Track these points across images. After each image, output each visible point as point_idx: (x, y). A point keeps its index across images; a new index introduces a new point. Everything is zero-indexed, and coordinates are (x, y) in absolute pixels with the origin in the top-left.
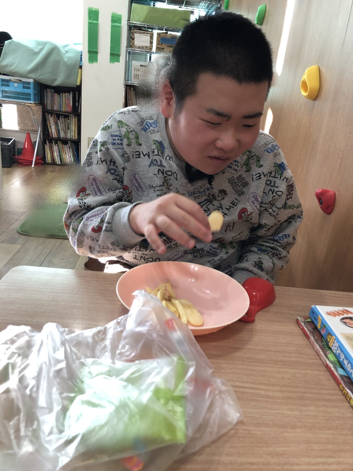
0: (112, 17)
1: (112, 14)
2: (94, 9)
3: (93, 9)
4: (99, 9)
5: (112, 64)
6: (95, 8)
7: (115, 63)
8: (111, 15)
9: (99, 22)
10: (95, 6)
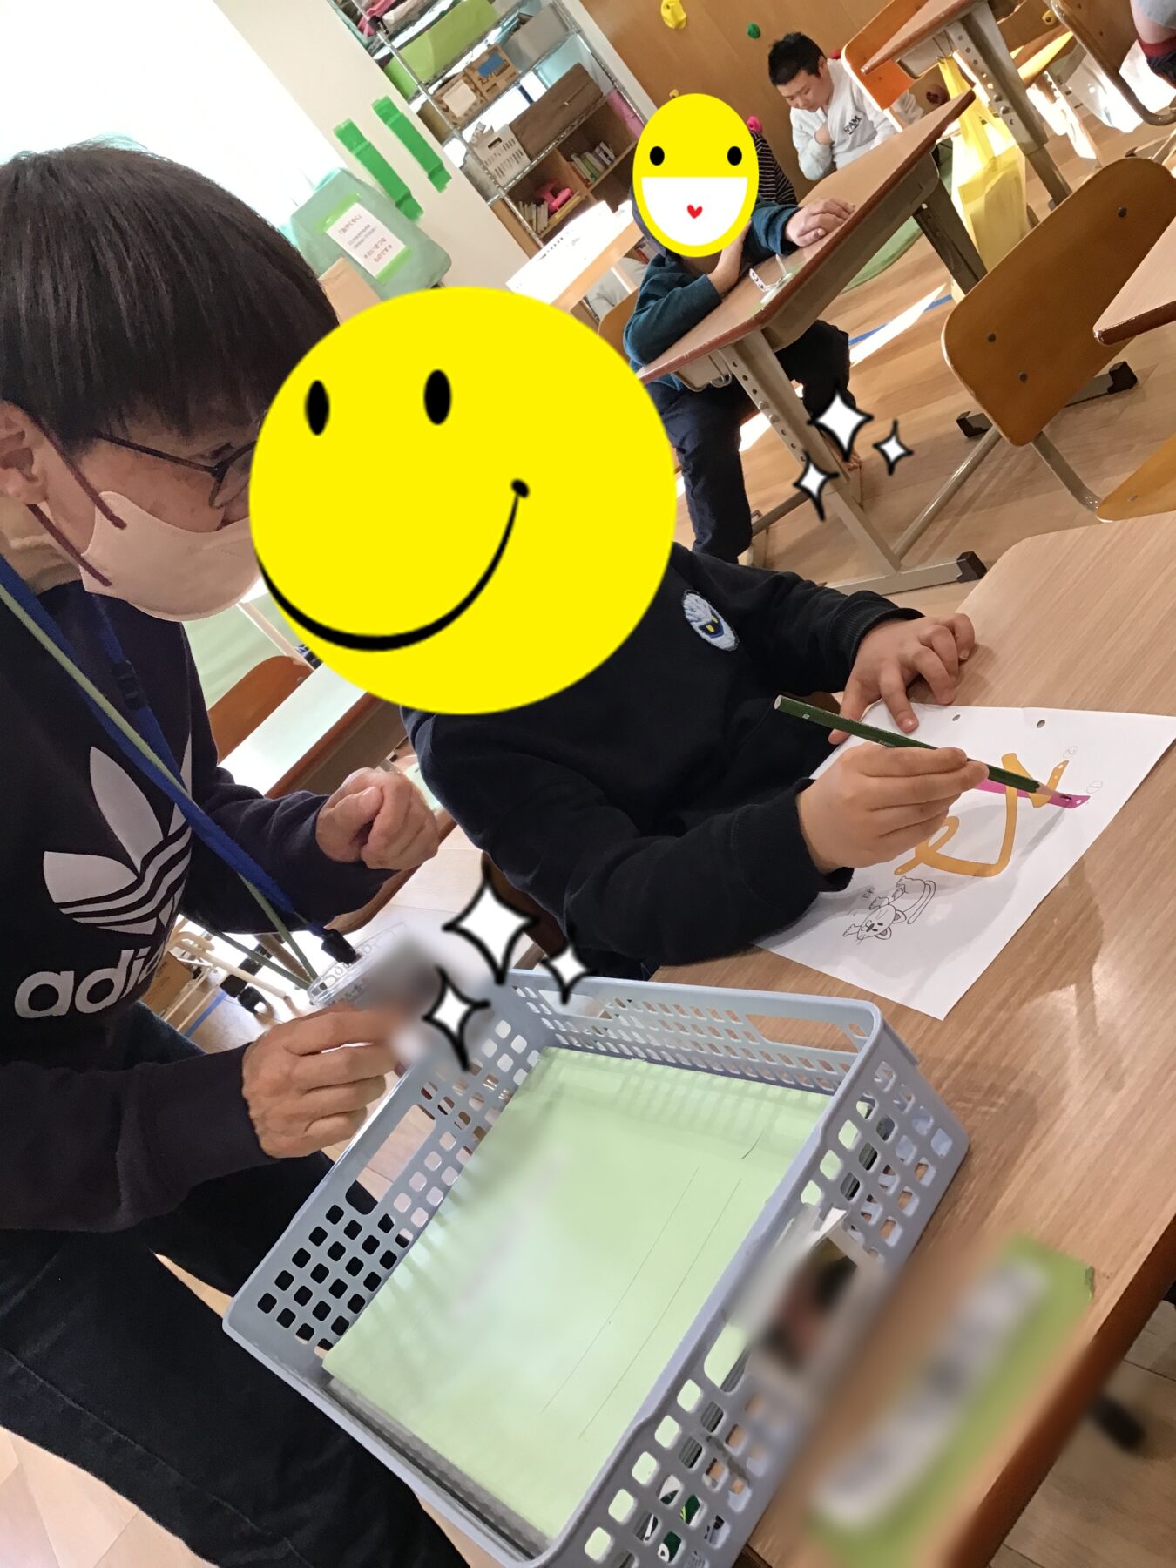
1: (375, 108)
2: (343, 127)
3: (341, 128)
4: (349, 120)
5: (445, 192)
6: (344, 123)
7: (448, 184)
8: (374, 112)
9: (368, 138)
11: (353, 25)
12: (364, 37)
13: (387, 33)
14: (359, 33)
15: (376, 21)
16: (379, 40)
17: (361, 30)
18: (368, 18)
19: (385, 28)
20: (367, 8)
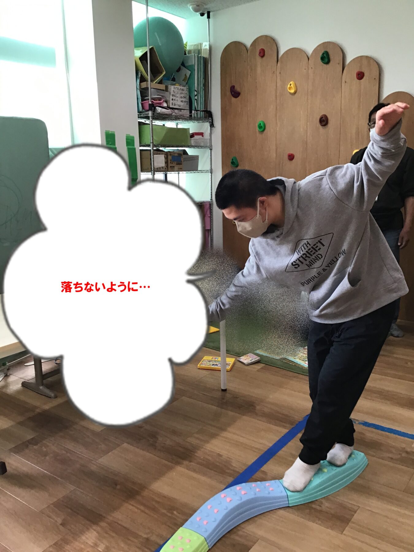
0: (126, 139)
1: (127, 137)
3: (109, 132)
6: (111, 131)
9: (116, 146)
10: (111, 130)
11: (140, 100)
12: (142, 108)
13: (154, 114)
14: (140, 105)
15: (152, 107)
16: (148, 116)
17: (143, 105)
18: (150, 103)
19: (154, 112)
20: (152, 99)
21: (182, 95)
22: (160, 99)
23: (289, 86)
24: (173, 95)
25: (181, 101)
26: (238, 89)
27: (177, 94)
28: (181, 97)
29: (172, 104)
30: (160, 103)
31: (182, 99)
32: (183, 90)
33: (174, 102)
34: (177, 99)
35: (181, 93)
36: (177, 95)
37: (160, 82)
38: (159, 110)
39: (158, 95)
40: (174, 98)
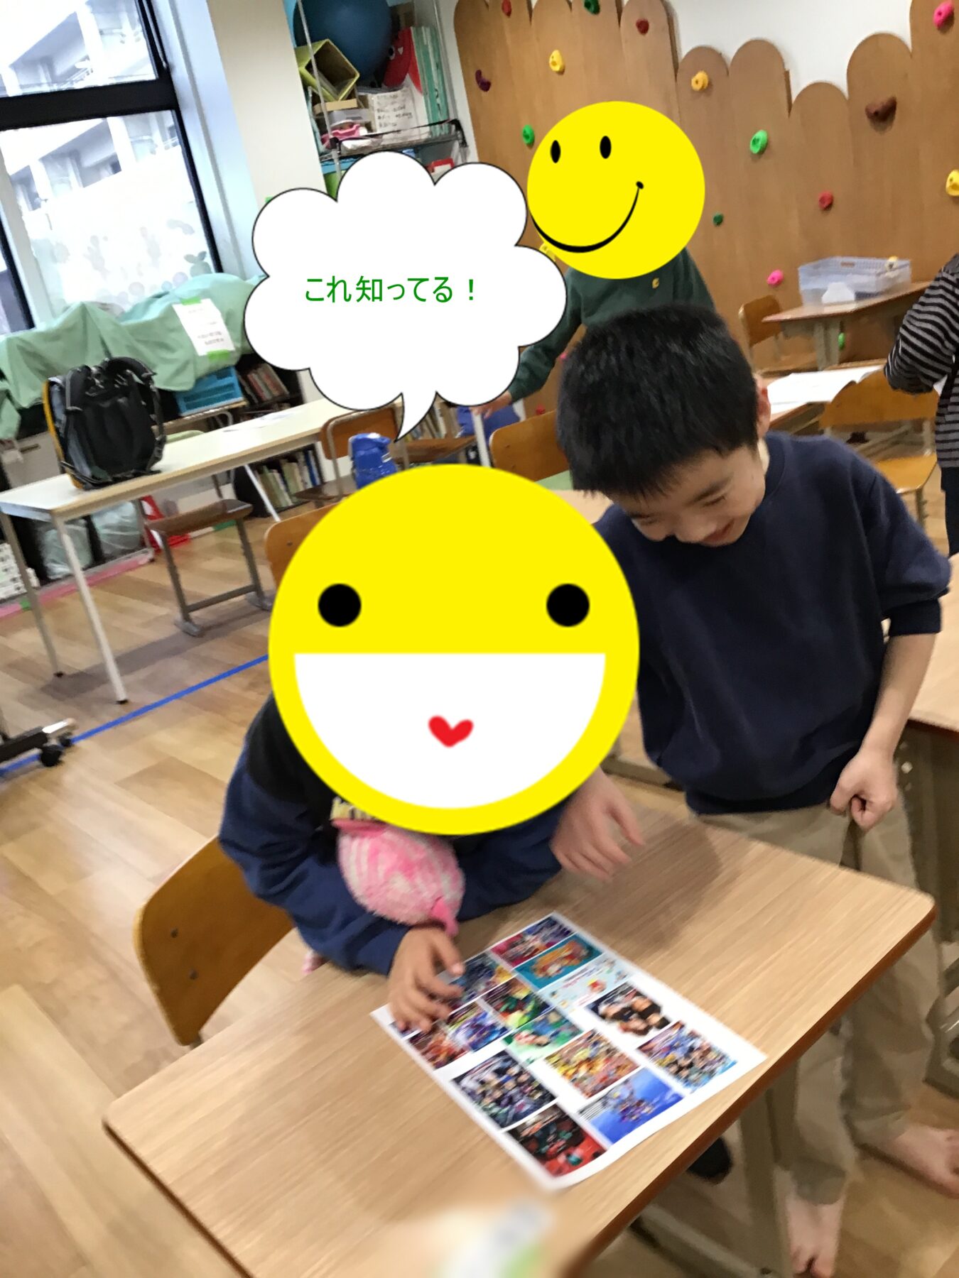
11: (318, 134)
12: (322, 148)
13: (340, 154)
14: (320, 143)
15: (336, 143)
16: (331, 156)
17: (323, 141)
18: (331, 137)
19: (340, 150)
20: (334, 129)
21: (397, 106)
22: (351, 125)
23: (551, 60)
24: (378, 110)
25: (397, 116)
26: (486, 76)
27: (386, 106)
28: (395, 110)
29: (381, 125)
30: (353, 132)
31: (398, 112)
32: (395, 97)
33: (382, 121)
34: (386, 114)
35: (393, 103)
36: (386, 108)
37: (350, 97)
38: (348, 144)
39: (347, 118)
40: (382, 114)
